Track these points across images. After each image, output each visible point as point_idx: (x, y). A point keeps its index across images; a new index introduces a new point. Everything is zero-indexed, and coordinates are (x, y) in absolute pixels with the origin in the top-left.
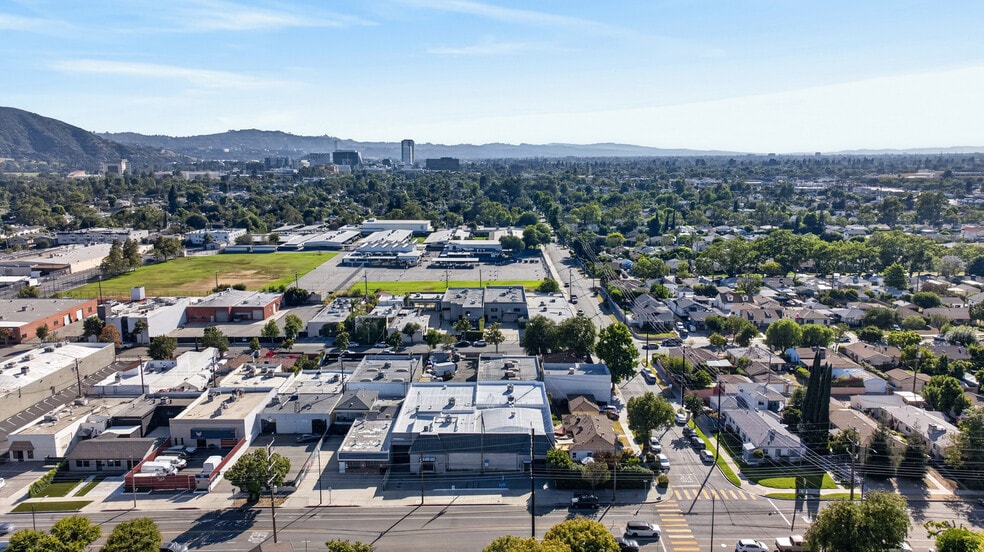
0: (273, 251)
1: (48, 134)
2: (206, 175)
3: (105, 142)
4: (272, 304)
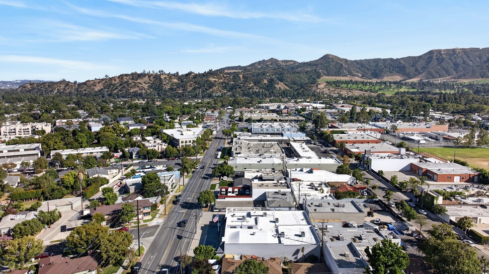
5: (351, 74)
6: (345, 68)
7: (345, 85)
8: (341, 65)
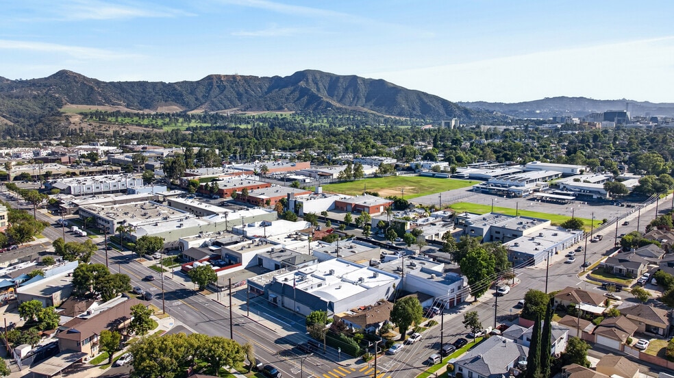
0: (446, 177)
1: (429, 103)
2: (495, 128)
3: (458, 108)
4: (381, 205)
5: (108, 101)
6: (99, 93)
7: (114, 119)
8: (92, 88)
